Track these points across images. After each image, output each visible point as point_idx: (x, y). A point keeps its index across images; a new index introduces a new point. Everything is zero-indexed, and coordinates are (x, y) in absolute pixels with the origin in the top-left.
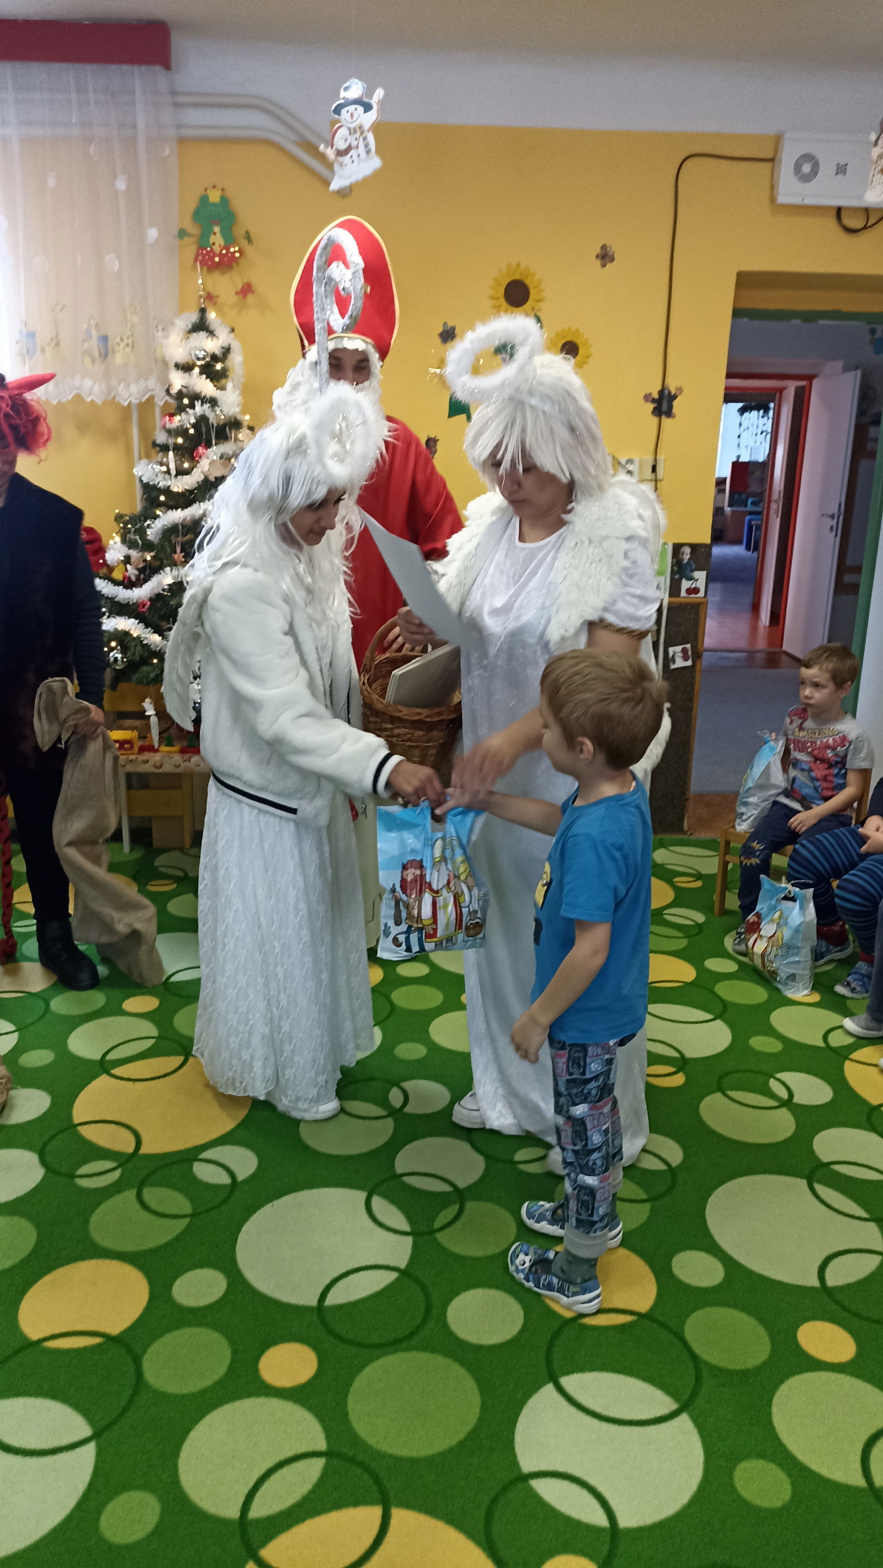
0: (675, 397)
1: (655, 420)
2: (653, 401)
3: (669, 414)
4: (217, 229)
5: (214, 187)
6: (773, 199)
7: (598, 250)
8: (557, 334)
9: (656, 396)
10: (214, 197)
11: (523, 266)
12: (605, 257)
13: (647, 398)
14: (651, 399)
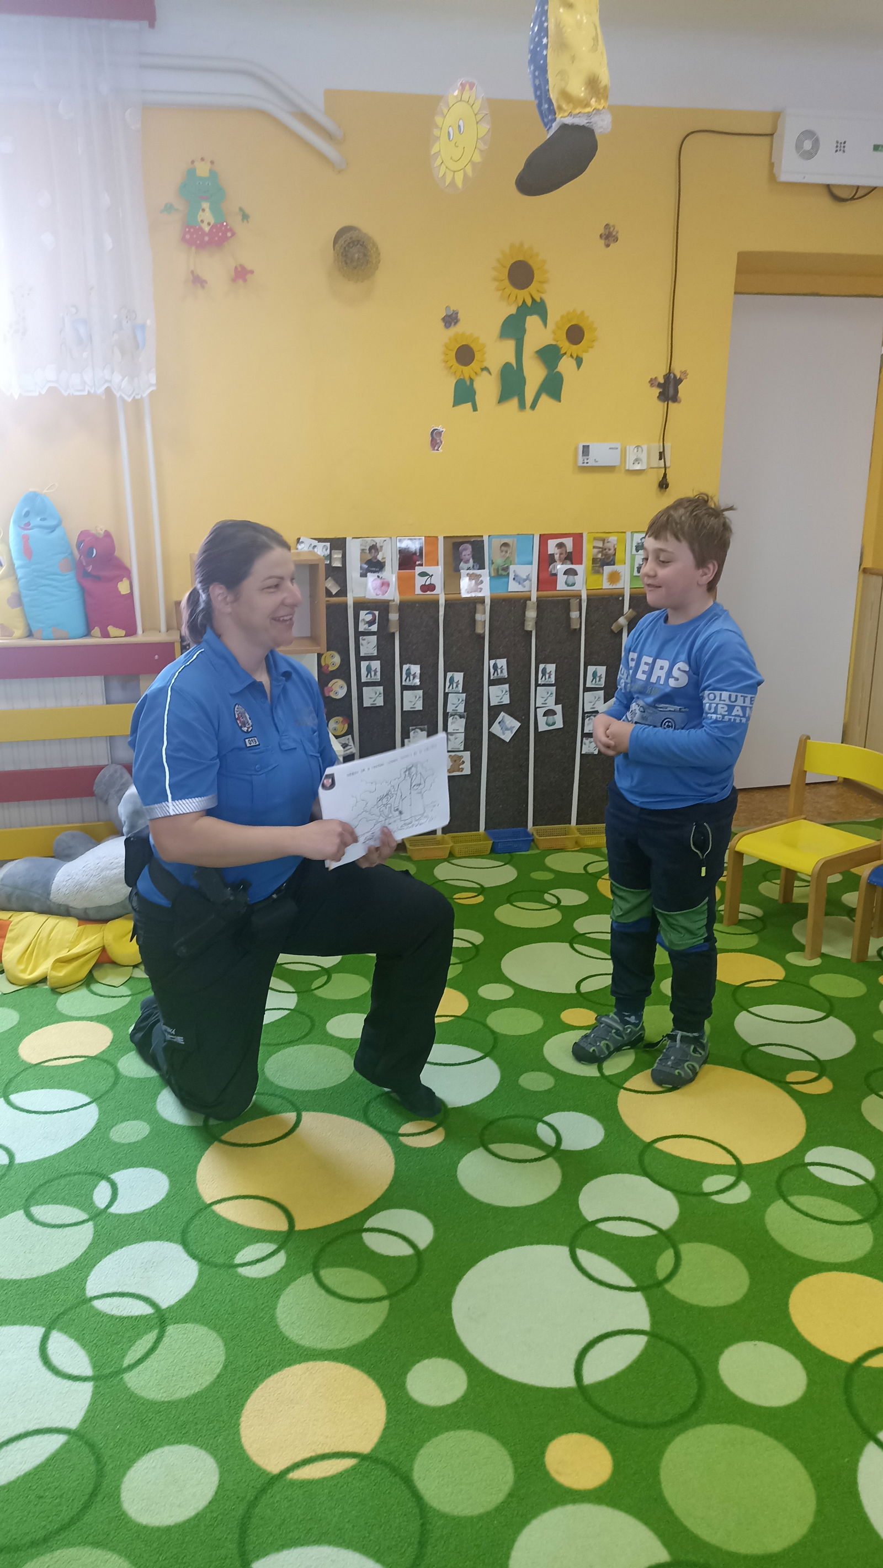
0: (680, 381)
1: (661, 406)
2: (659, 385)
3: (675, 399)
4: (205, 205)
5: (202, 159)
6: (772, 178)
7: (602, 231)
8: (562, 317)
9: (662, 381)
10: (203, 170)
11: (526, 246)
12: (609, 236)
13: (652, 382)
14: (657, 383)
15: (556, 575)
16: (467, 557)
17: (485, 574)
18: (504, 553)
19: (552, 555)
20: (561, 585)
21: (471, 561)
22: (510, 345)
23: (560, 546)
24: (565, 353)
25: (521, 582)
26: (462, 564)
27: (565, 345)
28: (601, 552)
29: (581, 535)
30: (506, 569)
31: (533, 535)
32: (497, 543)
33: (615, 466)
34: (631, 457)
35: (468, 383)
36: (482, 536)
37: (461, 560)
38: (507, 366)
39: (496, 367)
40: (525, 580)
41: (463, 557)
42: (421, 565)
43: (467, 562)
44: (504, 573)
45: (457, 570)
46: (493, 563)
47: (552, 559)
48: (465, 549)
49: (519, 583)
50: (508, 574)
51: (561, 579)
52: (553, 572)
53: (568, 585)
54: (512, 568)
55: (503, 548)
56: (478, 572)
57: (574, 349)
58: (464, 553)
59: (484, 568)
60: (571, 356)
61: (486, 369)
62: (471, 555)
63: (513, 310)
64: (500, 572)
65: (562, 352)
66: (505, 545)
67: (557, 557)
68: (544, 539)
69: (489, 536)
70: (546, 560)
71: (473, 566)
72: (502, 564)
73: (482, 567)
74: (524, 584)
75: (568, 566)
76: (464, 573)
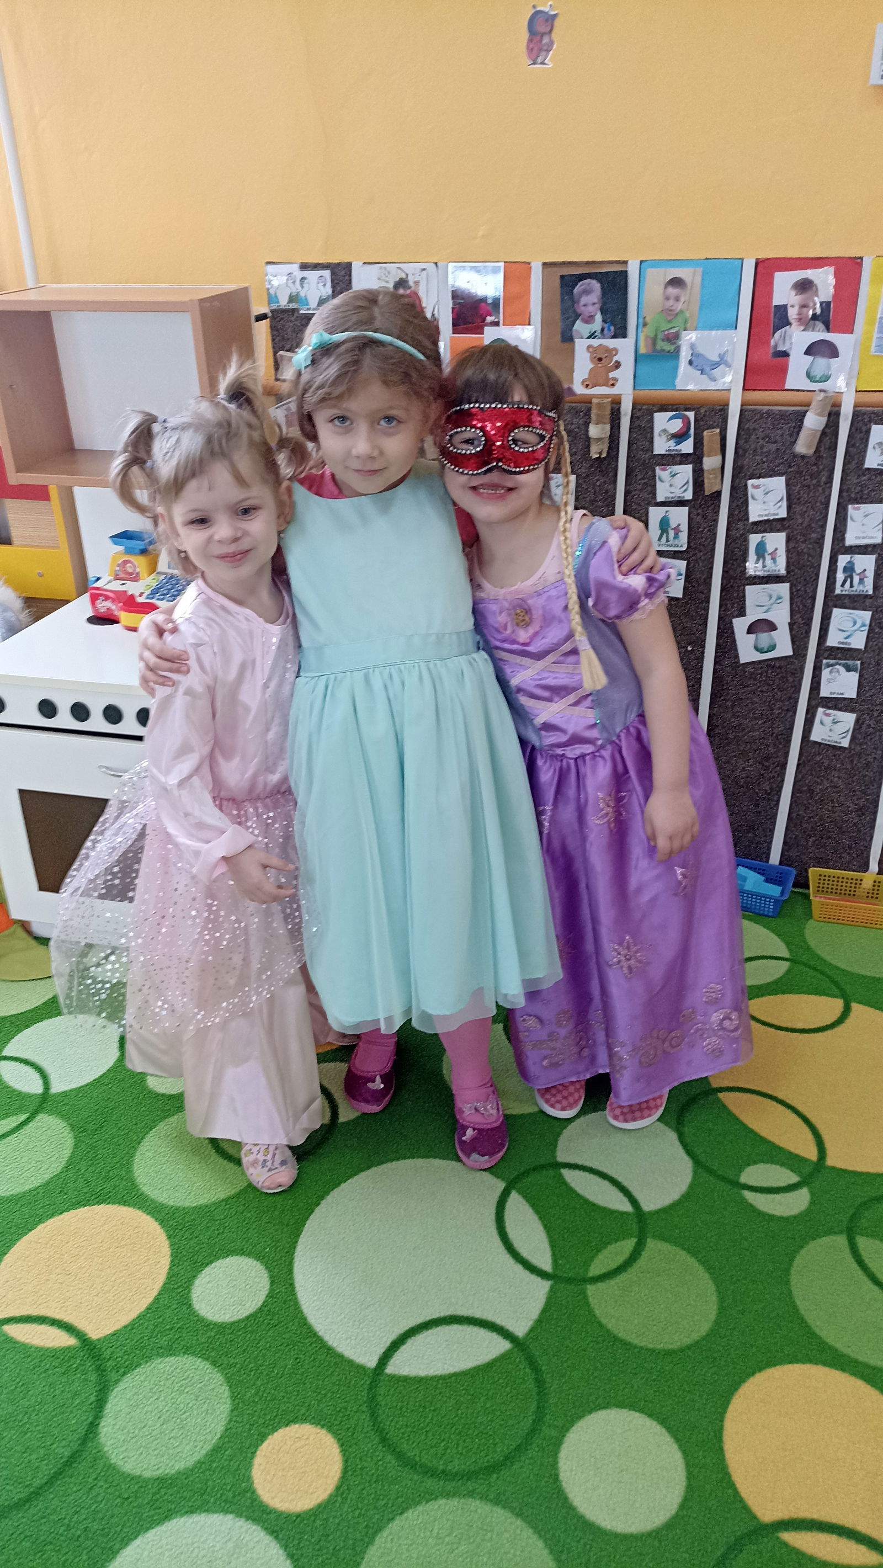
15: (785, 354)
16: (591, 308)
17: (625, 349)
18: (671, 302)
19: (782, 310)
20: (796, 378)
21: (599, 317)
23: (804, 286)
25: (707, 369)
26: (579, 326)
29: (857, 262)
30: (673, 338)
31: (742, 260)
32: (656, 278)
36: (625, 262)
37: (577, 316)
40: (715, 365)
41: (581, 309)
42: (497, 324)
43: (589, 319)
44: (668, 347)
45: (568, 338)
46: (645, 325)
47: (781, 318)
48: (587, 292)
49: (702, 372)
50: (676, 354)
51: (798, 366)
52: (781, 348)
53: (812, 379)
54: (689, 337)
55: (672, 291)
56: (611, 343)
58: (584, 300)
59: (624, 336)
62: (598, 306)
64: (661, 345)
66: (676, 282)
67: (792, 313)
68: (766, 269)
69: (641, 262)
70: (767, 320)
71: (603, 330)
72: (665, 326)
73: (621, 333)
74: (716, 372)
75: (819, 334)
76: (581, 345)
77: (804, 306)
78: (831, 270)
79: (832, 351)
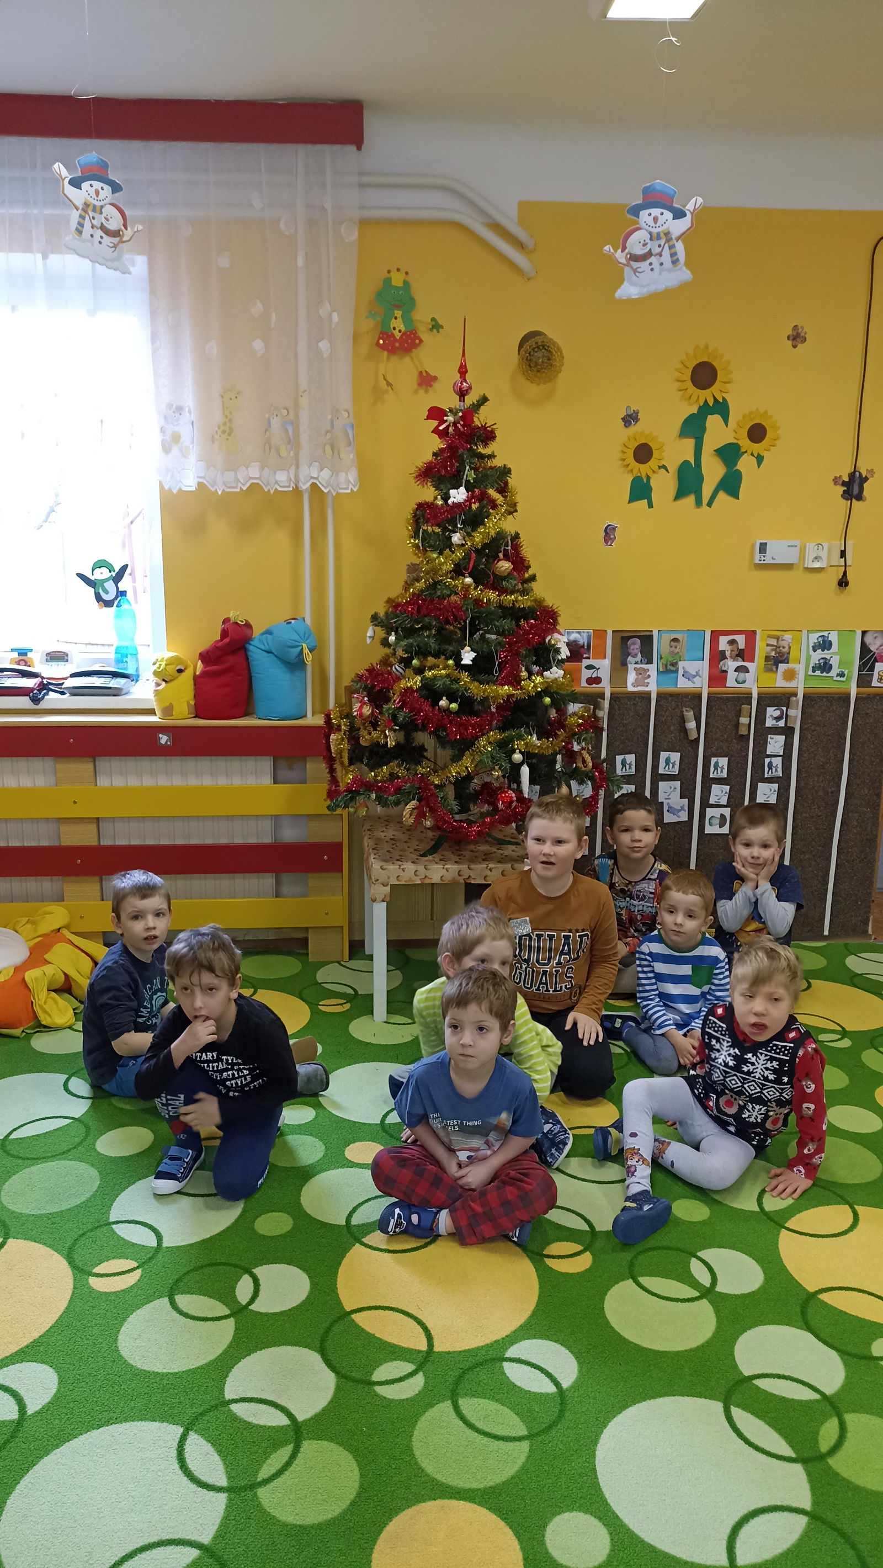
0: (866, 479)
1: (845, 504)
2: (844, 484)
3: (859, 497)
4: (398, 313)
5: (398, 270)
7: (790, 332)
8: (744, 417)
9: (847, 479)
10: (397, 280)
11: (711, 348)
12: (797, 338)
13: (836, 480)
14: (841, 482)
15: (726, 672)
16: (636, 651)
17: (652, 669)
18: (673, 648)
19: (724, 652)
20: (731, 681)
21: (639, 655)
22: (690, 443)
23: (732, 642)
24: (746, 452)
25: (691, 678)
26: (630, 658)
27: (745, 443)
28: (773, 650)
29: (754, 632)
30: (674, 664)
31: (706, 631)
32: (667, 638)
33: (792, 564)
34: (810, 555)
35: (645, 481)
36: (652, 631)
37: (629, 654)
38: (685, 464)
39: (673, 467)
40: (694, 676)
41: (631, 651)
42: (588, 658)
43: (635, 656)
44: (672, 668)
45: (624, 664)
46: (661, 658)
47: (722, 655)
48: (634, 644)
49: (689, 680)
50: (677, 671)
51: (732, 676)
52: (723, 669)
53: (738, 683)
54: (681, 664)
55: (672, 643)
56: (645, 666)
57: (757, 448)
58: (632, 647)
60: (752, 454)
61: (664, 467)
62: (639, 650)
63: (694, 410)
64: (669, 667)
65: (743, 450)
66: (675, 640)
67: (728, 654)
68: (715, 635)
69: (659, 631)
70: (717, 657)
71: (641, 661)
72: (671, 659)
73: (650, 661)
74: (695, 680)
75: (740, 663)
76: (631, 667)
77: (732, 651)
78: (744, 636)
79: (746, 670)
